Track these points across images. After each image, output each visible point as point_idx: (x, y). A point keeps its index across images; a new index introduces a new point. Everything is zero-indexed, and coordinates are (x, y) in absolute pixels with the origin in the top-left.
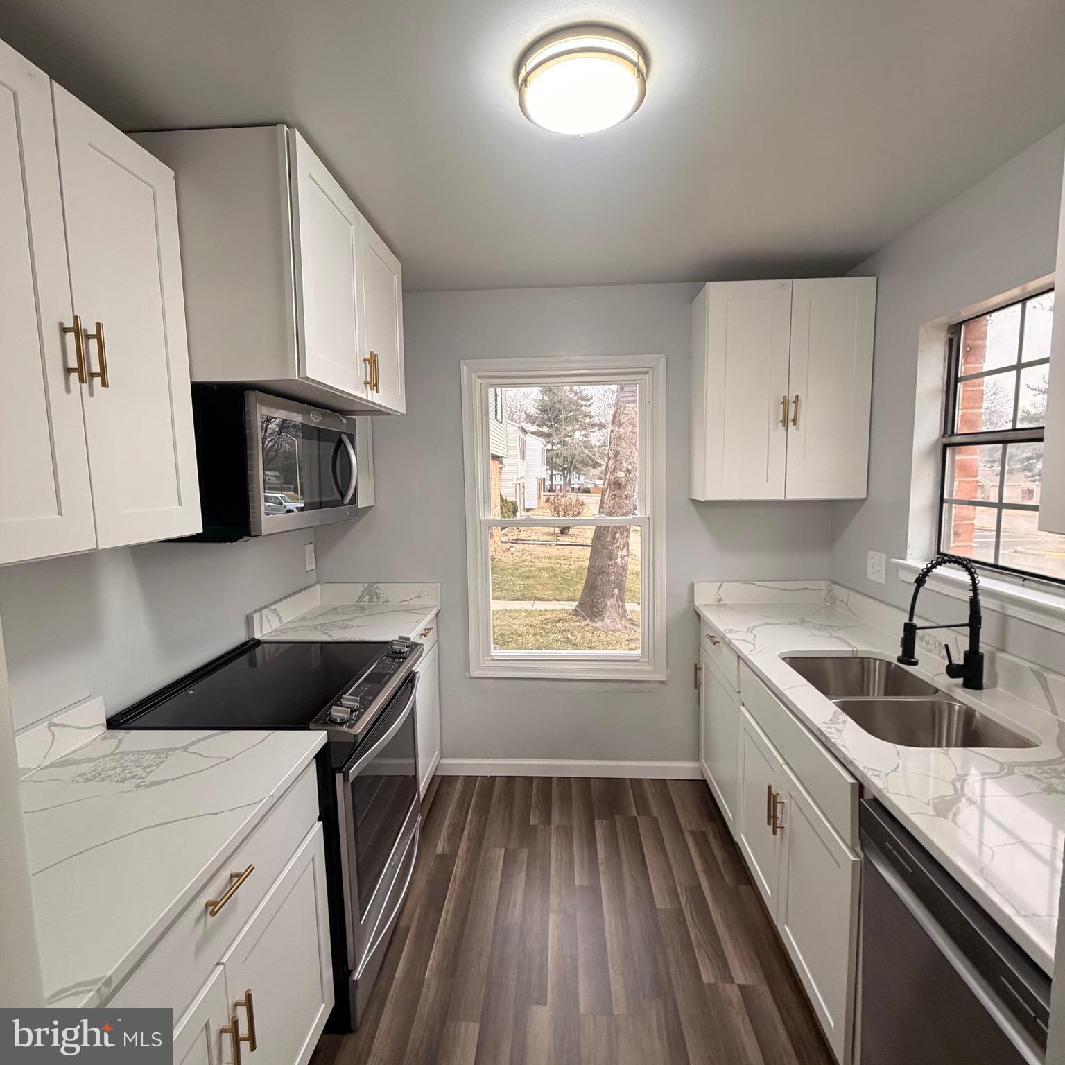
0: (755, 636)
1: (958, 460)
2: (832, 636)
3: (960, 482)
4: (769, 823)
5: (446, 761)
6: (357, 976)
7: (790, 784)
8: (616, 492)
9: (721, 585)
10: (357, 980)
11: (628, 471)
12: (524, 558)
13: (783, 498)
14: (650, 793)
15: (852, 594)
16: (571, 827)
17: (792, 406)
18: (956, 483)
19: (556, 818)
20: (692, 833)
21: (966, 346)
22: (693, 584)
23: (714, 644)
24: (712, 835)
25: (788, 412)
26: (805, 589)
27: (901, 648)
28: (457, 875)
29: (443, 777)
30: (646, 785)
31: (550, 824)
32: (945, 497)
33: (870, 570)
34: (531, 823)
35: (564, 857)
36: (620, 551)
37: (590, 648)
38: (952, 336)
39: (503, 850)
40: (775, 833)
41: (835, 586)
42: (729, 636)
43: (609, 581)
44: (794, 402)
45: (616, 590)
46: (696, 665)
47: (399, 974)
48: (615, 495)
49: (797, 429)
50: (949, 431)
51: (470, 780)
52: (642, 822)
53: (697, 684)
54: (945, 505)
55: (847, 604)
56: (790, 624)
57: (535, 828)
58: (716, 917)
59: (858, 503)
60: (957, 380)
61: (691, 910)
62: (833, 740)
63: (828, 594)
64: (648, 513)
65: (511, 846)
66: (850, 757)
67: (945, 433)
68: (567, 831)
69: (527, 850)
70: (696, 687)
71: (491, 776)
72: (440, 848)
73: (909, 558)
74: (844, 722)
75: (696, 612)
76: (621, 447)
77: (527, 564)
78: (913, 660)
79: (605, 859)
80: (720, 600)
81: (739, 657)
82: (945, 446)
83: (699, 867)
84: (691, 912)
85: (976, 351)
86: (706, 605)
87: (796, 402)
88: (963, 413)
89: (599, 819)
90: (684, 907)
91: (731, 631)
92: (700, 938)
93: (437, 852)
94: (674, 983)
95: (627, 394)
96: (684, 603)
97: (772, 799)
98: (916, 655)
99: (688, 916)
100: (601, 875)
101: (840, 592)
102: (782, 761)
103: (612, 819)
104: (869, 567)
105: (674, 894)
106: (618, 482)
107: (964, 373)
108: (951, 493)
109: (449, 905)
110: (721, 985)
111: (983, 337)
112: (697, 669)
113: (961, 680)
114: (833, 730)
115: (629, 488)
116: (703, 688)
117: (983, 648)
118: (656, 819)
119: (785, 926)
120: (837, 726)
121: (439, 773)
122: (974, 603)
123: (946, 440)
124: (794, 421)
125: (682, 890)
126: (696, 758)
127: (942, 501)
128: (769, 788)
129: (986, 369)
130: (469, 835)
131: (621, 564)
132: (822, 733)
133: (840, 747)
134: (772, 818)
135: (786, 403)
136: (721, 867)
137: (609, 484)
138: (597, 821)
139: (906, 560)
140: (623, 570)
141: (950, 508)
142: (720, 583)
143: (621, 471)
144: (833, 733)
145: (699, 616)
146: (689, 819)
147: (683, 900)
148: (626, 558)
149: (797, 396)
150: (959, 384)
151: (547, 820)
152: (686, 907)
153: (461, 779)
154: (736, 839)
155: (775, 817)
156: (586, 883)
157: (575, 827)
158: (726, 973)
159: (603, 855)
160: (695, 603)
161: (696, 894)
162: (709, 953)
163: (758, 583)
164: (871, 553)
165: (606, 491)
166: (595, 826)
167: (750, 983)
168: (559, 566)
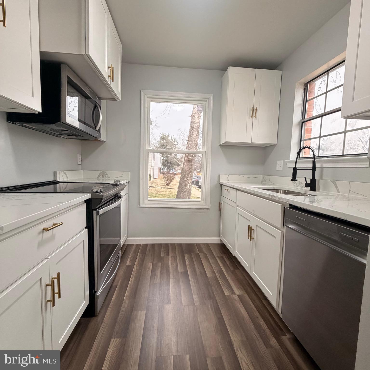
1: (306, 128)
3: (306, 135)
4: (248, 238)
5: (129, 239)
6: (98, 293)
8: (188, 163)
9: (229, 176)
10: (98, 295)
11: (192, 156)
13: (251, 142)
14: (203, 247)
15: (271, 177)
16: (176, 257)
17: (255, 111)
18: (305, 136)
19: (170, 255)
20: (218, 257)
21: (309, 91)
22: (219, 175)
23: (228, 191)
24: (225, 258)
25: (253, 113)
26: (256, 178)
28: (135, 270)
29: (128, 244)
30: (202, 245)
31: (168, 256)
32: (302, 139)
33: (277, 167)
34: (162, 256)
35: (174, 264)
36: (189, 184)
38: (305, 87)
39: (152, 263)
40: (251, 240)
41: (265, 176)
43: (185, 194)
44: (255, 110)
45: (187, 197)
46: (220, 202)
47: (113, 299)
48: (188, 164)
49: (256, 119)
50: (304, 118)
51: (138, 245)
52: (201, 255)
53: (220, 209)
54: (302, 142)
55: (269, 180)
57: (163, 257)
58: (228, 278)
59: (274, 145)
60: (306, 101)
61: (219, 276)
62: (274, 195)
63: (263, 179)
64: (205, 150)
65: (155, 262)
66: (281, 197)
67: (302, 118)
68: (175, 258)
69: (160, 263)
71: (146, 244)
72: (128, 264)
73: (291, 159)
76: (191, 148)
78: (296, 179)
79: (189, 264)
80: (228, 180)
81: (237, 190)
82: (302, 123)
87: (256, 110)
88: (308, 113)
89: (186, 254)
90: (217, 276)
92: (223, 283)
93: (127, 264)
94: (215, 295)
97: (250, 230)
98: (297, 177)
99: (218, 278)
100: (188, 269)
101: (267, 177)
102: (253, 216)
103: (191, 254)
104: (277, 166)
105: (213, 272)
106: (189, 160)
107: (309, 99)
108: (304, 138)
109: (132, 279)
110: (232, 295)
112: (220, 204)
113: (309, 188)
115: (193, 162)
116: (222, 210)
118: (206, 254)
119: (253, 272)
121: (126, 243)
122: (314, 163)
123: (303, 121)
124: (255, 116)
125: (216, 271)
127: (301, 141)
128: (249, 226)
129: (315, 96)
130: (139, 260)
131: (189, 189)
132: (270, 195)
133: (277, 196)
134: (250, 236)
135: (253, 110)
137: (186, 161)
138: (185, 255)
143: (190, 156)
145: (221, 185)
146: (217, 253)
147: (217, 274)
148: (191, 187)
149: (256, 108)
150: (307, 103)
151: (168, 255)
152: (218, 275)
153: (135, 245)
154: (234, 255)
155: (251, 236)
156: (183, 271)
157: (177, 256)
158: (233, 292)
159: (188, 264)
160: (220, 181)
161: (221, 272)
162: (227, 287)
163: (241, 175)
164: (278, 162)
165: (185, 163)
166: (184, 256)
167: (241, 294)
168: (166, 194)
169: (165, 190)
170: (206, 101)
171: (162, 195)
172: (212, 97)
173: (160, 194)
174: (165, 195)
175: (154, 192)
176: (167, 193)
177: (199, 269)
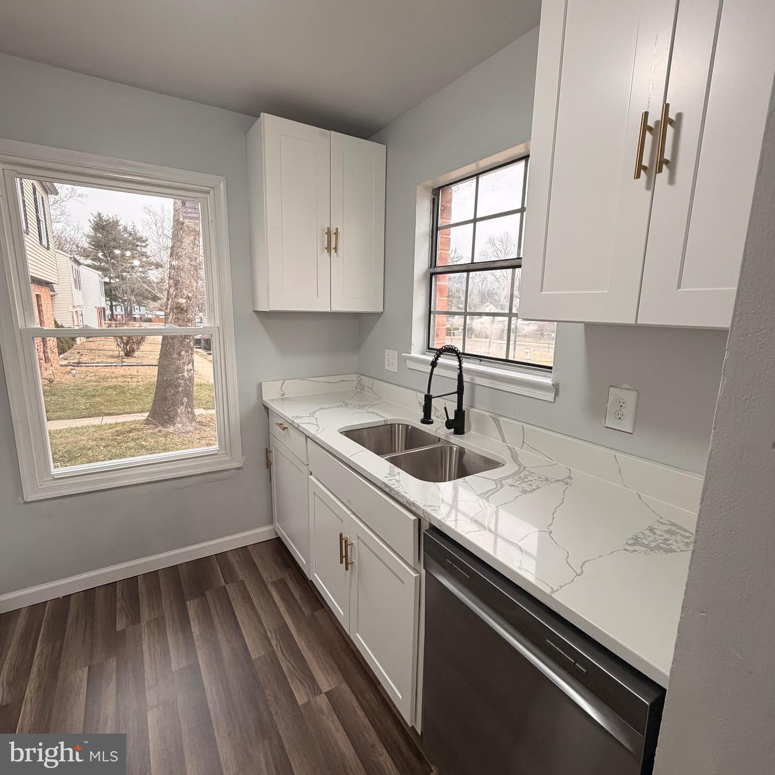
0: (317, 419)
1: (439, 285)
2: (368, 412)
3: (439, 300)
4: (341, 562)
7: (356, 529)
8: (179, 316)
9: (283, 383)
11: (188, 298)
12: (88, 378)
13: (329, 310)
14: (233, 560)
15: (375, 381)
16: (163, 618)
17: (333, 237)
18: (437, 301)
19: (146, 614)
20: (273, 583)
21: (442, 206)
22: (261, 384)
23: (284, 430)
24: (289, 579)
25: (331, 241)
26: (343, 381)
27: (423, 413)
30: (230, 556)
31: (140, 622)
32: (432, 309)
33: (386, 363)
34: (118, 629)
36: (186, 366)
37: (165, 450)
38: (434, 197)
39: (86, 669)
40: (347, 569)
41: (362, 377)
42: (296, 421)
43: (178, 392)
44: (335, 234)
45: (184, 399)
46: (267, 449)
48: (178, 318)
49: (338, 256)
50: (433, 265)
52: (231, 589)
53: (269, 465)
54: (432, 315)
55: (372, 389)
56: (339, 407)
57: (123, 631)
58: (301, 643)
59: (379, 314)
60: (437, 229)
61: (281, 648)
62: (396, 489)
63: (358, 383)
64: (218, 324)
65: (95, 662)
66: (412, 500)
67: (431, 265)
68: (159, 624)
69: (115, 658)
70: (268, 467)
71: (64, 597)
73: (413, 353)
74: (399, 473)
75: (264, 405)
76: (181, 277)
77: (91, 384)
78: (430, 420)
79: (201, 634)
80: (283, 395)
81: (307, 437)
82: (432, 274)
83: (282, 609)
84: (282, 650)
85: (447, 210)
86: (272, 400)
87: (336, 234)
88: (440, 253)
89: (190, 600)
90: (275, 648)
91: (297, 417)
92: (291, 668)
94: (275, 718)
95: (189, 210)
96: (254, 400)
97: (344, 543)
98: (432, 417)
99: (279, 655)
100: (198, 651)
101: (366, 381)
102: (349, 513)
103: (203, 594)
104: (386, 360)
105: (265, 640)
106: (180, 307)
107: (441, 224)
108: (435, 308)
110: (313, 700)
111: (450, 201)
112: (268, 452)
113: (452, 430)
114: (394, 482)
115: (190, 312)
116: (273, 467)
117: (464, 407)
118: (242, 582)
119: (357, 634)
120: (395, 478)
122: (460, 377)
123: (432, 270)
124: (335, 249)
125: (271, 633)
126: (271, 521)
127: (430, 312)
128: (341, 535)
129: (452, 222)
131: (187, 377)
132: (386, 485)
133: (403, 494)
134: (345, 559)
135: (329, 233)
136: (300, 602)
137: (172, 309)
138: (188, 602)
139: (411, 354)
140: (190, 382)
141: (435, 317)
142: (282, 381)
143: (182, 297)
144: (394, 484)
145: (267, 409)
146: (269, 572)
147: (274, 643)
148: (192, 372)
149: (337, 229)
150: (438, 232)
151: (135, 618)
152: (276, 646)
154: (310, 578)
155: (347, 556)
156: (184, 664)
157: (167, 615)
158: (314, 688)
159: (198, 633)
160: (264, 399)
161: (283, 630)
162: (300, 677)
163: (311, 379)
164: (387, 351)
165: (169, 314)
166: (186, 607)
167: (333, 687)
168: (126, 383)
169: (120, 371)
170: (208, 193)
171: (115, 388)
172: (222, 185)
173: (110, 387)
174: (124, 387)
175: (90, 381)
176: (128, 380)
177: (228, 640)
